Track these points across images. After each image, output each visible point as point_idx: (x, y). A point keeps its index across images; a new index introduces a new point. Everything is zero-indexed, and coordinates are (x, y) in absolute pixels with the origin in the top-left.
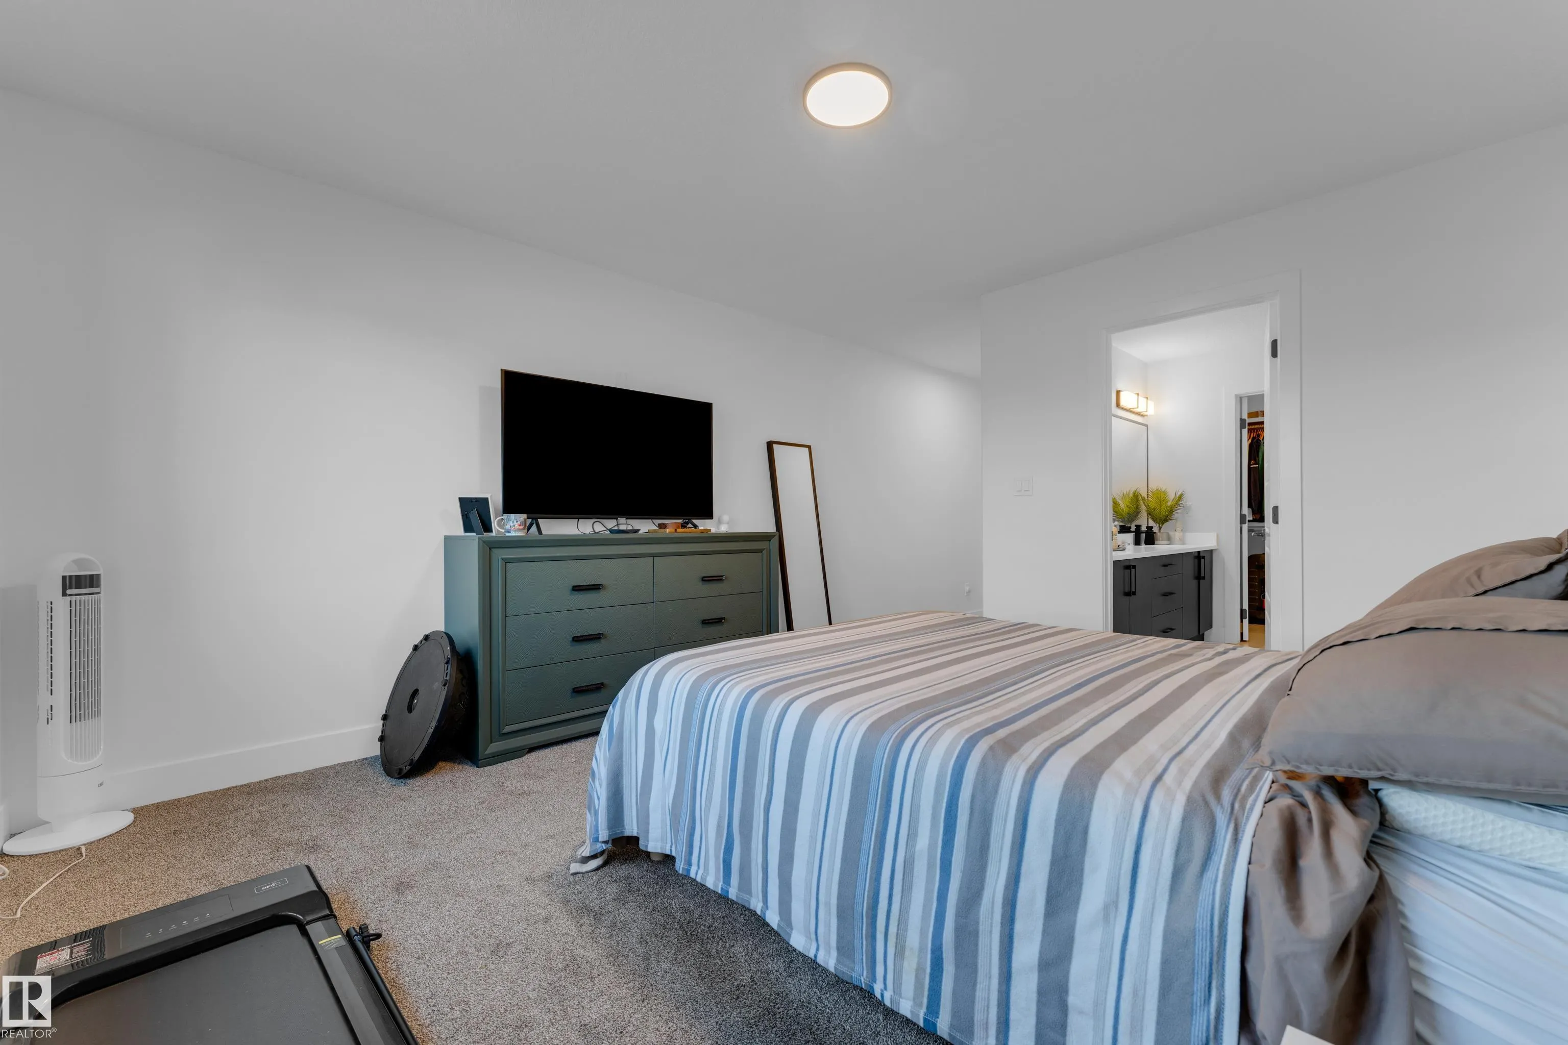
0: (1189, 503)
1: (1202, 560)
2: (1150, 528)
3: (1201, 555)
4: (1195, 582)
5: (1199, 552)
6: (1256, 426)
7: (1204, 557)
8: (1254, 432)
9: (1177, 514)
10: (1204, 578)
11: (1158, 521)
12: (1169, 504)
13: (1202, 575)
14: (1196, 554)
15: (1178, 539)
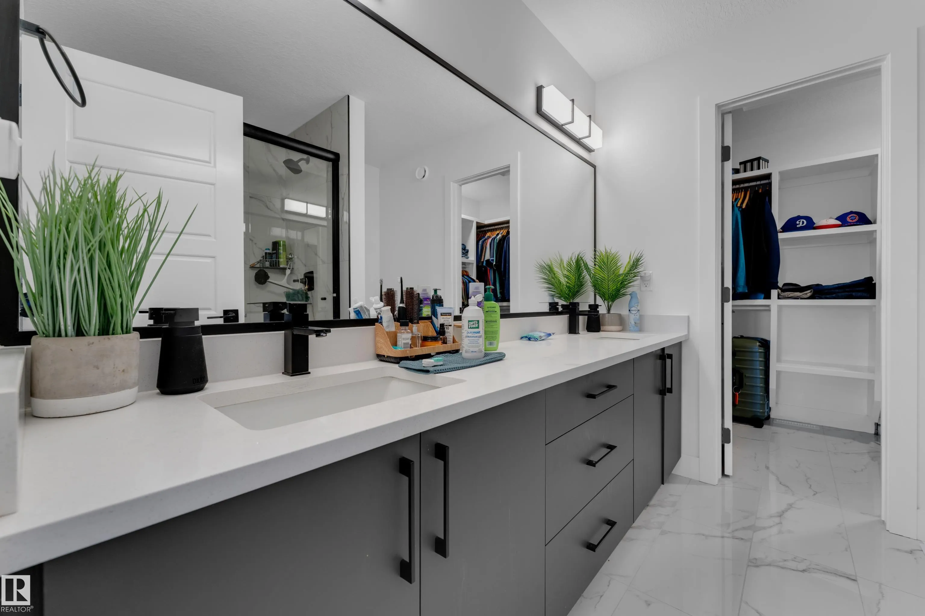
0: (649, 272)
1: (668, 361)
2: (594, 307)
3: (666, 352)
4: (658, 397)
5: (663, 349)
6: (746, 185)
7: (670, 356)
8: (742, 191)
9: (635, 287)
10: (670, 391)
11: (607, 296)
12: (621, 271)
13: (668, 386)
14: (659, 352)
15: (633, 323)
